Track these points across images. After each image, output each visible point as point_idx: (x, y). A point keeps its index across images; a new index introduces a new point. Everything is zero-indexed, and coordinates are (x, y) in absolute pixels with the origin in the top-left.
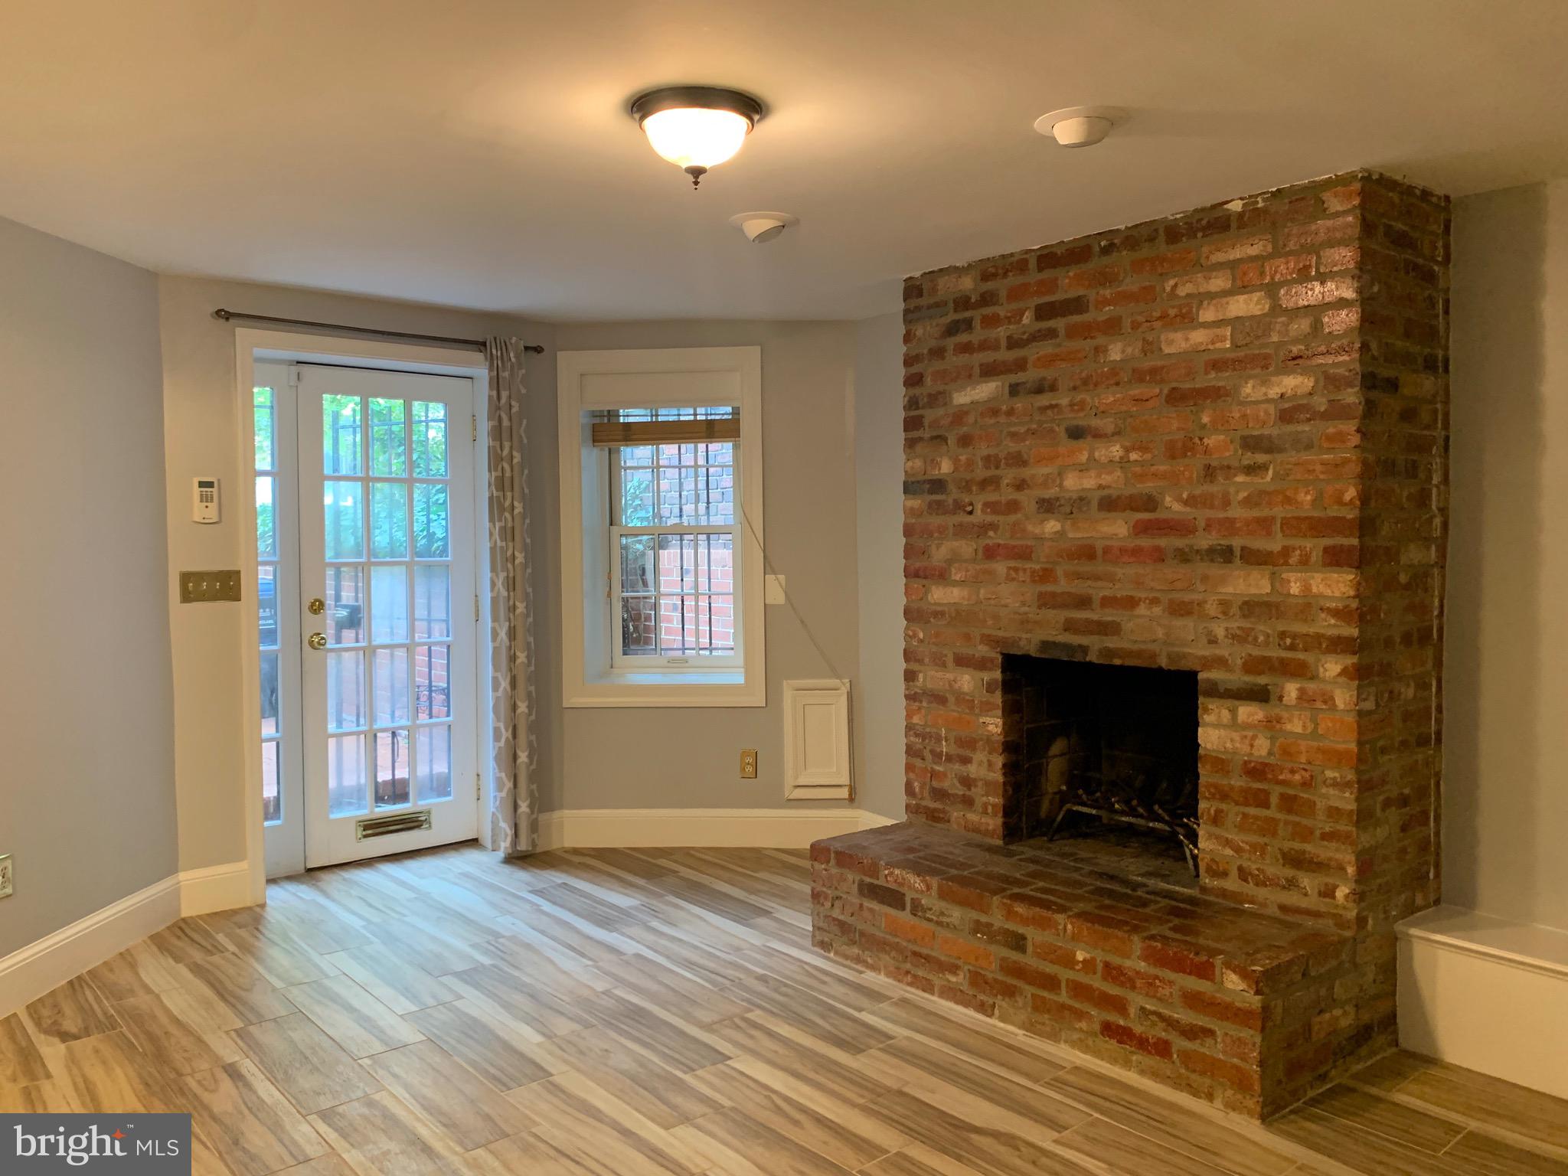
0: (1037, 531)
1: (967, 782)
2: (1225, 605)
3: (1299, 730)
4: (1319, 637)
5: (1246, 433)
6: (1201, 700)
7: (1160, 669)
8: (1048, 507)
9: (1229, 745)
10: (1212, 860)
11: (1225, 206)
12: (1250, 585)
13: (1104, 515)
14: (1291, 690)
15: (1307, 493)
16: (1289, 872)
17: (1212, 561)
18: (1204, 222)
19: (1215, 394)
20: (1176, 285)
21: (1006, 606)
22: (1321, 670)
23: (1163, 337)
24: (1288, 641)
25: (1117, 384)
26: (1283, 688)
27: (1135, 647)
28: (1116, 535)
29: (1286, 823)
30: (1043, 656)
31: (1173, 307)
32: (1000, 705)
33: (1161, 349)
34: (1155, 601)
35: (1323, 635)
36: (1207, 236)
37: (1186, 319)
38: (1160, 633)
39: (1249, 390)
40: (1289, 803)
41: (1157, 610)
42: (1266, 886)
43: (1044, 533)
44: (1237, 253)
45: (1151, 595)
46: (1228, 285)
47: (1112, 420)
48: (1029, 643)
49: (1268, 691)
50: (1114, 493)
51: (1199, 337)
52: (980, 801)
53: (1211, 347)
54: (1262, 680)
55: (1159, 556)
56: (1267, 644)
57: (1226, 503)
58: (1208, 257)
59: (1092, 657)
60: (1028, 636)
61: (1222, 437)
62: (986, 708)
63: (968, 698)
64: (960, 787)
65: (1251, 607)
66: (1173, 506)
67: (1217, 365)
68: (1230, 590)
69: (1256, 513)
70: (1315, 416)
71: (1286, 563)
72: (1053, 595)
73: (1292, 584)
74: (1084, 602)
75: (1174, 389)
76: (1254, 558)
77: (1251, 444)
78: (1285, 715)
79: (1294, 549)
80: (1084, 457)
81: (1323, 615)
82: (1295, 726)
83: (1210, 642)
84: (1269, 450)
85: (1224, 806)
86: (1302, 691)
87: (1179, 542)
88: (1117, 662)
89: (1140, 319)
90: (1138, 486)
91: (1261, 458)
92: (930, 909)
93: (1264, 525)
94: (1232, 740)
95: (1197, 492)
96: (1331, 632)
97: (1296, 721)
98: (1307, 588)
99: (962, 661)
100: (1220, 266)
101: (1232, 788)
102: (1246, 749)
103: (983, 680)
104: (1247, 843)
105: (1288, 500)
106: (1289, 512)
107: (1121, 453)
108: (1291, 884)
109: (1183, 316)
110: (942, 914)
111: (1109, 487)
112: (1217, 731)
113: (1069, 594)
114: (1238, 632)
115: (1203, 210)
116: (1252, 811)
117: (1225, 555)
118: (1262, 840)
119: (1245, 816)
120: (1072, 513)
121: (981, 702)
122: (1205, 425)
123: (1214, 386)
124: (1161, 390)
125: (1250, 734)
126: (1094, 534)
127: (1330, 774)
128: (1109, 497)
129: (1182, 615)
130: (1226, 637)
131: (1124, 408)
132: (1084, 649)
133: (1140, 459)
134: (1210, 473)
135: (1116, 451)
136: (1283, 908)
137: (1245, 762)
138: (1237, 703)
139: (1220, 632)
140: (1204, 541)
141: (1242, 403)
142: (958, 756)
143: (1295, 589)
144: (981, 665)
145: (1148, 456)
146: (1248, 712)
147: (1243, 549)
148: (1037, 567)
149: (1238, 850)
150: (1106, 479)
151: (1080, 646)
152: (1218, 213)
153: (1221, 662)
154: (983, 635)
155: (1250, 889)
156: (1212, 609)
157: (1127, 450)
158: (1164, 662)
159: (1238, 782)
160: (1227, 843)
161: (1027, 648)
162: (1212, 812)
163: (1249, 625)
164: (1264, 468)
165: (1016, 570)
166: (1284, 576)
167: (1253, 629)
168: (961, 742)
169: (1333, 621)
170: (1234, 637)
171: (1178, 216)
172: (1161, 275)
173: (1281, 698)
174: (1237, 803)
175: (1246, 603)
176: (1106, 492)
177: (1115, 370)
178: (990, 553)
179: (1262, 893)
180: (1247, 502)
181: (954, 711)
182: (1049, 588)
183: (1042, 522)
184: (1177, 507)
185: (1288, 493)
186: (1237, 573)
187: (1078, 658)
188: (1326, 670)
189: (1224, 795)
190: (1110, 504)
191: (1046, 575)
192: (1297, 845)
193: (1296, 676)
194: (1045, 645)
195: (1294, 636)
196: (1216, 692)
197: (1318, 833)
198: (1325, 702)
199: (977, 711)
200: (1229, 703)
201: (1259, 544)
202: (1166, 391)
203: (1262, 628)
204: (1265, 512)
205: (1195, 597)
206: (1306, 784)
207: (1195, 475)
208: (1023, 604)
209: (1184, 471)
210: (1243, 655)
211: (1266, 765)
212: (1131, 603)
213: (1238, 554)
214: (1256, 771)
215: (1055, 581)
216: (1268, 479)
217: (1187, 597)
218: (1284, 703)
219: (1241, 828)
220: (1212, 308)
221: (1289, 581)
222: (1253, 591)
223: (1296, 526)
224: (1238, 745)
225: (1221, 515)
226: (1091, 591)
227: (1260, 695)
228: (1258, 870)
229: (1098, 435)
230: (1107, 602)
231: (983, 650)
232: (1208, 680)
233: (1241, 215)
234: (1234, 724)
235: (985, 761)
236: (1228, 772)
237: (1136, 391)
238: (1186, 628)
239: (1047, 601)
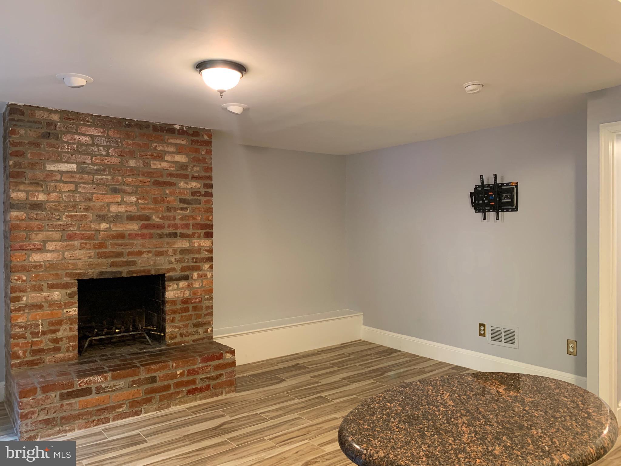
0: (97, 228)
1: (56, 341)
2: (175, 251)
3: (198, 286)
4: (203, 258)
5: (181, 197)
6: (166, 283)
7: (152, 275)
8: (102, 218)
9: (177, 296)
10: (171, 334)
11: (174, 126)
12: (183, 244)
13: (127, 222)
14: (195, 274)
15: (199, 217)
16: (195, 329)
17: (170, 237)
18: (166, 128)
19: (171, 184)
20: (156, 146)
21: (80, 259)
22: (204, 267)
23: (151, 162)
24: (195, 260)
25: (133, 175)
26: (193, 275)
27: (142, 269)
28: (134, 229)
29: (195, 314)
30: (101, 277)
31: (155, 153)
32: (77, 302)
33: (151, 166)
34: (149, 252)
35: (204, 257)
36: (168, 133)
37: (160, 157)
38: (152, 263)
39: (182, 184)
40: (195, 308)
41: (150, 255)
42: (188, 336)
43: (100, 228)
44: (178, 142)
45: (148, 250)
46: (175, 150)
47: (131, 187)
48: (92, 273)
49: (188, 276)
50: (133, 214)
51: (164, 165)
52: (64, 348)
53: (169, 169)
54: (186, 273)
55: (151, 236)
56: (188, 262)
57: (175, 218)
58: (167, 140)
59: (124, 275)
60: (92, 271)
61: (173, 198)
62: (68, 305)
63: (56, 302)
64: (52, 344)
65: (183, 251)
66: (155, 219)
67: (171, 175)
68: (177, 246)
69: (184, 222)
70: (201, 195)
71: (194, 237)
72: (104, 253)
73: (195, 243)
74: (120, 255)
75: (156, 180)
76: (184, 236)
77: (182, 201)
78: (194, 282)
79: (196, 233)
80: (119, 200)
81: (204, 252)
82: (197, 285)
83: (170, 263)
84: (188, 204)
85: (175, 316)
86: (198, 274)
87: (159, 232)
88: (135, 275)
89: (143, 154)
90: (142, 212)
91: (186, 206)
93: (187, 226)
94: (177, 294)
95: (165, 215)
96: (206, 256)
97: (197, 284)
98: (199, 244)
99: (52, 287)
100: (171, 144)
101: (177, 309)
102: (182, 295)
103: (67, 293)
104: (182, 325)
105: (194, 219)
106: (195, 222)
107: (135, 200)
108: (196, 332)
109: (159, 157)
110: (114, 386)
111: (130, 212)
112: (172, 292)
113: (113, 252)
114: (179, 259)
115: (166, 124)
116: (184, 314)
117: (175, 235)
118: (187, 322)
119: (182, 316)
120: (114, 221)
121: (65, 303)
122: (167, 194)
123: (170, 182)
124: (151, 180)
125: (183, 290)
126: (124, 229)
127: (206, 297)
128: (131, 215)
129: (160, 256)
130: (175, 261)
131: (137, 184)
132: (121, 273)
133: (143, 202)
134: (169, 209)
135: (133, 199)
136: (194, 341)
137: (182, 300)
138: (178, 281)
139: (173, 260)
140: (167, 231)
141: (180, 188)
142: (50, 330)
143: (196, 245)
144: (66, 286)
145: (146, 202)
146: (183, 284)
147: (180, 233)
148: (97, 242)
149: (180, 328)
150: (129, 209)
151: (119, 271)
152: (170, 127)
153: (174, 270)
154: (67, 273)
155: (184, 339)
156: (170, 253)
157: (138, 199)
158: (153, 273)
159: (179, 306)
160: (176, 327)
161: (92, 275)
162: (171, 318)
163: (182, 257)
164: (187, 208)
165: (86, 244)
166: (193, 241)
167: (184, 258)
168: (51, 324)
169: (207, 253)
170: (178, 261)
171: (157, 123)
172: (150, 141)
173: (192, 278)
174: (179, 313)
175: (181, 250)
176: (129, 213)
177: (132, 169)
178: (71, 237)
179: (187, 339)
180: (182, 219)
181: (47, 310)
182: (103, 250)
183: (99, 224)
184: (157, 220)
185: (194, 217)
186: (178, 241)
187: (119, 276)
188: (205, 267)
189: (174, 312)
190: (131, 218)
191: (102, 245)
192: (198, 320)
193: (197, 270)
194: (101, 273)
195: (196, 258)
196: (171, 279)
197: (203, 315)
198: (205, 277)
199: (63, 307)
200: (176, 282)
201: (185, 231)
202: (152, 180)
203: (186, 257)
204: (187, 222)
205: (164, 249)
206: (200, 301)
207: (164, 210)
208: (90, 258)
209: (160, 208)
210: (181, 266)
211: (188, 298)
212: (140, 253)
213: (179, 235)
214: (185, 301)
215: (106, 247)
216: (188, 212)
217: (161, 249)
218: (193, 279)
219: (180, 321)
220: (169, 156)
221: (194, 243)
222: (184, 246)
223: (195, 226)
224: (179, 295)
225: (172, 223)
226: (123, 250)
227: (186, 278)
228: (186, 332)
229: (125, 192)
230: (130, 254)
231: (67, 280)
232: (169, 276)
233: (179, 130)
234: (178, 288)
235: (68, 328)
236: (177, 304)
237: (141, 179)
238: (161, 260)
239: (101, 256)
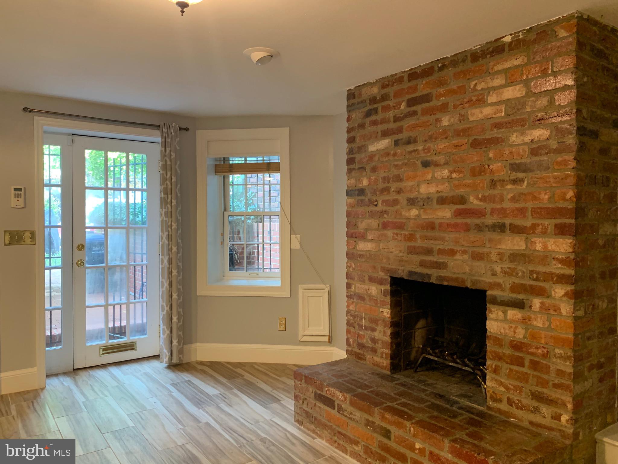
0: (407, 215)
1: (374, 341)
2: (501, 255)
3: (540, 325)
4: (552, 274)
5: (512, 162)
6: (488, 305)
7: (467, 288)
8: (412, 202)
9: (502, 331)
10: (494, 392)
11: (502, 40)
12: (514, 245)
13: (439, 206)
14: (536, 302)
15: (546, 194)
16: (535, 404)
17: (494, 231)
18: (491, 49)
19: (495, 141)
20: (476, 85)
21: (392, 252)
22: (553, 293)
23: (469, 113)
24: (535, 276)
25: (446, 138)
26: (532, 302)
27: (455, 276)
28: (445, 217)
29: (534, 376)
30: (410, 279)
31: (475, 96)
32: (390, 303)
33: (468, 118)
34: (464, 252)
35: (555, 273)
36: (492, 56)
37: (481, 101)
38: (467, 269)
39: (515, 138)
40: (535, 365)
41: (466, 257)
42: (522, 410)
43: (410, 216)
44: (508, 65)
45: (463, 249)
46: (503, 82)
47: (443, 156)
48: (402, 272)
49: (524, 303)
50: (445, 195)
51: (488, 111)
52: (380, 351)
53: (494, 116)
54: (521, 297)
55: (467, 228)
56: (523, 277)
57: (502, 200)
58: (492, 68)
59: (433, 280)
60: (402, 268)
61: (500, 164)
62: (383, 304)
63: (374, 298)
64: (371, 343)
65: (515, 257)
66: (474, 202)
67: (497, 126)
68: (504, 247)
69: (517, 205)
70: (550, 151)
71: (534, 233)
72: (414, 247)
73: (537, 244)
74: (429, 252)
75: (475, 139)
76: (516, 230)
77: (515, 167)
78: (533, 316)
79: (538, 225)
80: (429, 176)
81: (554, 262)
82: (539, 322)
83: (493, 275)
84: (524, 171)
85: (499, 364)
86: (542, 304)
87: (477, 221)
88: (446, 283)
89: (458, 103)
90: (456, 191)
91: (520, 175)
92: (346, 411)
93: (522, 212)
94: (504, 328)
95: (487, 194)
96: (558, 272)
97: (539, 320)
98: (545, 247)
99: (372, 280)
100: (499, 72)
101: (504, 354)
102: (512, 334)
103: (381, 290)
104: (512, 385)
105: (535, 198)
106: (537, 204)
107: (448, 174)
108: (536, 410)
109: (479, 100)
110: (351, 413)
111: (442, 192)
112: (496, 323)
113: (422, 247)
114: (508, 270)
115: (491, 42)
116: (515, 368)
117: (501, 228)
118: (521, 384)
119: (511, 370)
120: (424, 205)
121: (381, 301)
122: (491, 158)
123: (495, 137)
124: (468, 140)
125: (514, 326)
126: (434, 216)
127: (557, 351)
128: (442, 197)
129: (478, 260)
130: (501, 272)
131: (450, 150)
132: (429, 276)
133: (458, 177)
134: (493, 184)
135: (445, 173)
136: (531, 423)
137: (511, 341)
138: (507, 308)
139: (498, 269)
140: (490, 220)
141: (511, 146)
142: (370, 327)
143: (539, 247)
144: (381, 282)
145: (461, 175)
146: (513, 314)
147: (510, 225)
148: (407, 233)
149: (507, 389)
150: (441, 188)
151: (427, 274)
152: (499, 44)
153: (498, 286)
154: (382, 267)
155: (513, 410)
156: (494, 257)
157: (451, 173)
158: (469, 285)
159: (508, 351)
160: (501, 384)
161: (402, 274)
162: (493, 366)
163: (513, 267)
164: (522, 180)
165: (397, 234)
166: (533, 240)
167: (516, 269)
168: (372, 321)
169: (560, 266)
170: (505, 273)
171: (477, 47)
172: (469, 79)
173: (530, 307)
174: (507, 363)
175: (511, 254)
176: (440, 195)
177: (445, 131)
178: (385, 226)
179: (520, 413)
180: (513, 199)
181: (368, 304)
182: (413, 244)
183: (409, 210)
184: (476, 202)
185: (535, 194)
186: (507, 238)
187: (426, 280)
188: (556, 293)
189: (499, 358)
190: (442, 201)
191: (411, 238)
192: (539, 389)
193: (540, 295)
194: (411, 273)
195: (538, 273)
196: (495, 301)
197: (551, 383)
198: (555, 311)
199: (379, 305)
200: (502, 308)
201: (519, 222)
202: (471, 141)
203: (520, 268)
204: (523, 205)
205: (485, 250)
206: (546, 355)
207: (485, 186)
208: (400, 252)
209: (480, 183)
210: (510, 282)
211: (522, 343)
212: (452, 253)
213: (508, 227)
214: (517, 346)
215: (416, 240)
216: (524, 186)
217: (481, 250)
218: (533, 309)
219: (509, 376)
220: (494, 95)
221: (535, 243)
222: (516, 248)
223: (539, 212)
224: (507, 331)
225: (498, 206)
226: (433, 246)
227: (519, 305)
228: (518, 400)
229: (437, 165)
230: (441, 252)
231: (381, 274)
232: (491, 295)
233: (510, 44)
234: (505, 320)
235: (382, 330)
236: (502, 346)
237: (455, 141)
238: (480, 266)
239: (411, 251)
